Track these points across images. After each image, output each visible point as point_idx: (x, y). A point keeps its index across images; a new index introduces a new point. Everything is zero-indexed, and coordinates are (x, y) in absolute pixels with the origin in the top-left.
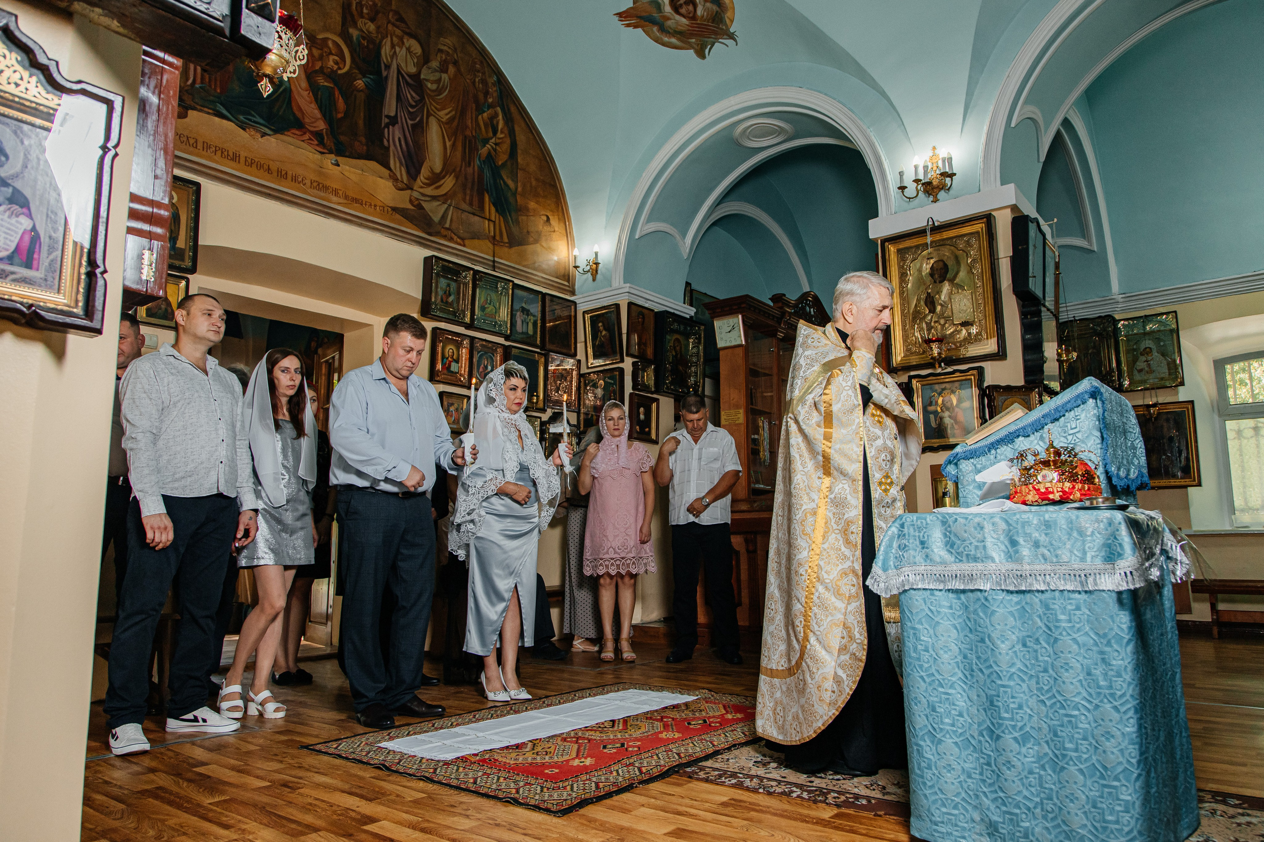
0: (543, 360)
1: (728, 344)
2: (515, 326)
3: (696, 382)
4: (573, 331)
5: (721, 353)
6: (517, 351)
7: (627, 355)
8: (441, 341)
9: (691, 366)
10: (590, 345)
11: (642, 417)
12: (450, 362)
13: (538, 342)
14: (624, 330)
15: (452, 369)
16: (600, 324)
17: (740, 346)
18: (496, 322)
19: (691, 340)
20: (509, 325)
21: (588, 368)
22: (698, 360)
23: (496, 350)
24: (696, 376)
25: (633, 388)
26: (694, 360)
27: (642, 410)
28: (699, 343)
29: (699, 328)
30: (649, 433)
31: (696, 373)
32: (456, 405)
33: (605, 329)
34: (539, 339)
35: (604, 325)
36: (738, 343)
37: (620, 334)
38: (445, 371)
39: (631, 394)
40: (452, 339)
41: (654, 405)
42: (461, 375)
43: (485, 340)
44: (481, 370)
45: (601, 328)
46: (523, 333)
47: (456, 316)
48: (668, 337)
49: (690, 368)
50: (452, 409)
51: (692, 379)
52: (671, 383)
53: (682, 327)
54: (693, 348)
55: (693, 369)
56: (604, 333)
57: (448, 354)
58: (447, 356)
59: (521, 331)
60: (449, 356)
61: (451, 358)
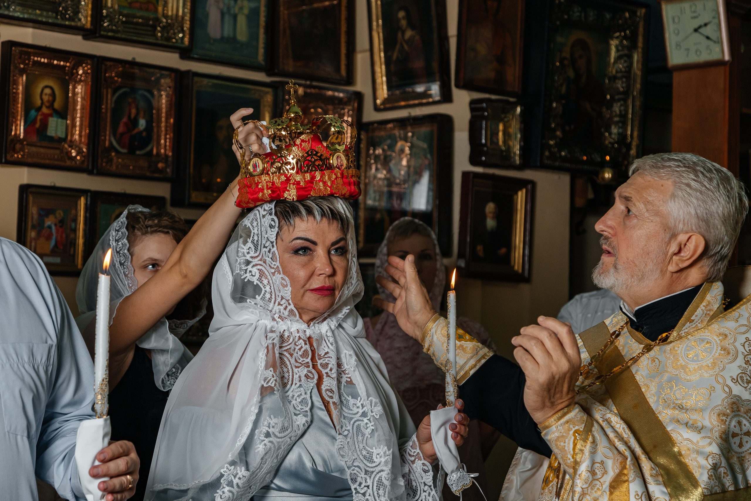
0: (269, 98)
1: (693, 59)
2: (204, 25)
3: (622, 137)
4: (344, 28)
5: (677, 78)
6: (205, 81)
7: (457, 86)
8: (22, 72)
9: (613, 99)
10: (380, 56)
11: (490, 223)
12: (46, 117)
13: (261, 57)
14: (452, 29)
15: (51, 132)
16: (401, 14)
17: (719, 63)
18: (157, 20)
19: (614, 43)
20: (187, 26)
21: (377, 109)
22: (628, 87)
23: (158, 80)
24: (623, 122)
25: (474, 160)
26: (620, 85)
27: (490, 207)
28: (633, 46)
29: (633, 14)
30: (507, 258)
31: (623, 116)
32: (60, 214)
33: (411, 25)
34: (261, 51)
35: (408, 17)
36: (715, 56)
37: (444, 38)
38: (34, 138)
39: (465, 175)
40: (49, 65)
41: (521, 196)
42: (72, 144)
43: (133, 64)
44: (121, 129)
45: (404, 23)
46: (223, 40)
47: (57, 12)
48: (559, 39)
49: (609, 105)
50: (49, 222)
51: (614, 130)
52: (560, 145)
53: (592, 15)
54: (618, 58)
55: (617, 108)
56: (409, 34)
57: (42, 99)
58: (39, 102)
59: (218, 36)
60: (42, 103)
61: (47, 107)
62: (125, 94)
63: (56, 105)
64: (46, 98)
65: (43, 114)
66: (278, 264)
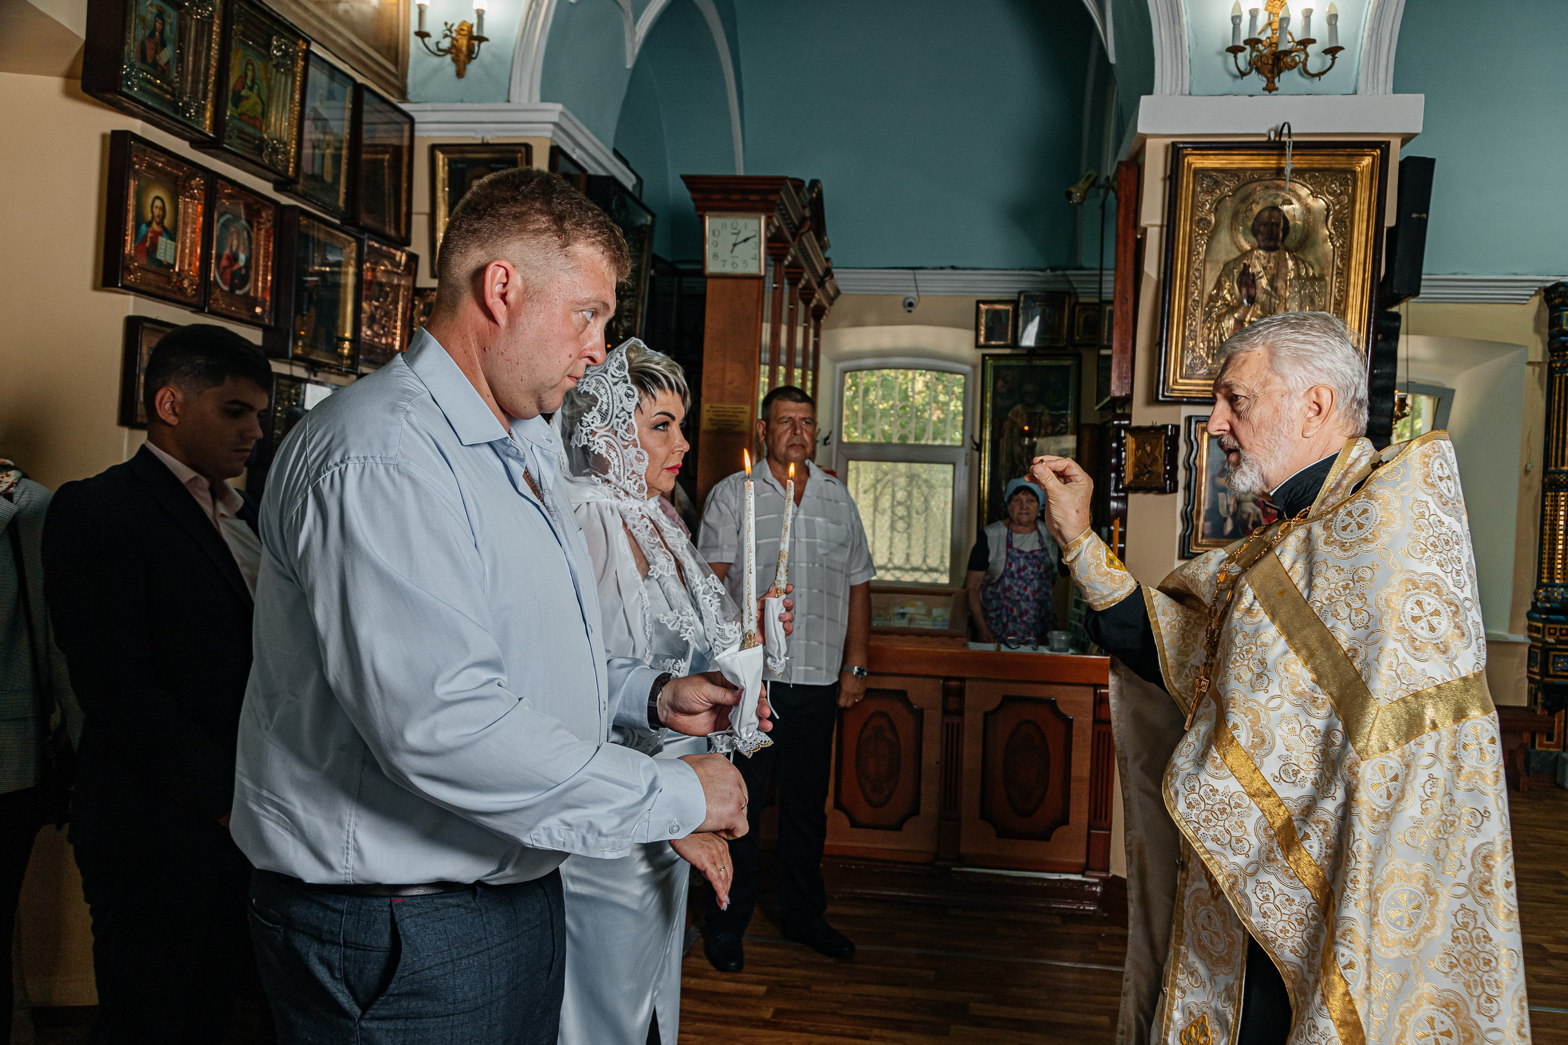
0: (353, 249)
1: (728, 270)
2: (302, 158)
4: (403, 185)
5: (712, 285)
12: (156, 235)
15: (160, 254)
36: (751, 270)
38: (144, 260)
40: (164, 172)
44: (224, 262)
46: (314, 176)
57: (153, 213)
58: (150, 216)
59: (310, 172)
60: (153, 218)
61: (158, 224)
62: (228, 220)
63: (167, 222)
64: (157, 212)
65: (154, 232)
66: (636, 436)
